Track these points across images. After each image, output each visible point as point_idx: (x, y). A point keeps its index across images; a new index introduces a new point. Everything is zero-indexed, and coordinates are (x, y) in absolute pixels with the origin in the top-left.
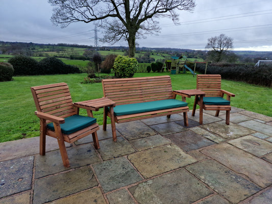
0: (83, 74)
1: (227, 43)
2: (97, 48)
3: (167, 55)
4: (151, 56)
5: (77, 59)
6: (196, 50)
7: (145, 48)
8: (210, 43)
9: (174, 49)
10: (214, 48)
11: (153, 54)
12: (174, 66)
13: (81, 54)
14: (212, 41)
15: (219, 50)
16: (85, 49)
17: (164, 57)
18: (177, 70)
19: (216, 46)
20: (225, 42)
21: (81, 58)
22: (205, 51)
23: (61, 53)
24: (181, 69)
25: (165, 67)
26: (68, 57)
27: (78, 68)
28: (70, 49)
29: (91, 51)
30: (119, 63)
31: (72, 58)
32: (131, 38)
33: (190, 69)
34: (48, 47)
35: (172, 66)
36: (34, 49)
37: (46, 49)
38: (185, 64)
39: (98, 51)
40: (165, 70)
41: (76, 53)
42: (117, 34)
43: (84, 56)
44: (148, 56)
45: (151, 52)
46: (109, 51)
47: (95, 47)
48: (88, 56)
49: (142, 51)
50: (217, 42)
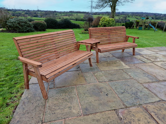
0: (81, 29)
2: (92, 13)
5: (79, 20)
7: (124, 12)
11: (129, 17)
12: (141, 24)
13: (82, 18)
16: (84, 14)
17: (137, 18)
18: (143, 27)
21: (82, 20)
23: (70, 17)
24: (146, 27)
25: (135, 25)
26: (74, 20)
27: (79, 26)
28: (75, 15)
29: (88, 15)
30: (103, 21)
31: (76, 20)
32: (113, 5)
33: (153, 27)
34: (64, 14)
35: (139, 24)
36: (57, 15)
37: (62, 15)
38: (150, 23)
39: (92, 15)
40: (135, 27)
41: (79, 17)
42: (104, 3)
43: (84, 19)
44: (126, 18)
45: (128, 15)
46: (99, 15)
47: (90, 13)
48: (86, 19)
49: (121, 15)
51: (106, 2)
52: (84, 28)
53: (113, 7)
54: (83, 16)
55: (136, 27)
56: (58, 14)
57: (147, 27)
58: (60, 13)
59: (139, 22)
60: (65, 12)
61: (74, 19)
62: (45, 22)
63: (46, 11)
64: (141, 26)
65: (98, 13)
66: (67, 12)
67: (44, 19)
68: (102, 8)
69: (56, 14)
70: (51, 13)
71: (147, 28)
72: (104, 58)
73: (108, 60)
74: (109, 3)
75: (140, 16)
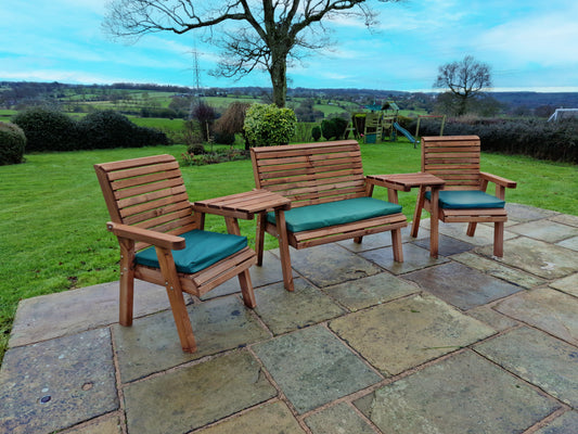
0: (175, 146)
1: (480, 74)
2: (200, 91)
3: (349, 104)
4: (317, 108)
5: (156, 115)
6: (411, 92)
7: (302, 90)
8: (444, 76)
9: (363, 91)
10: (451, 86)
11: (319, 103)
12: (372, 125)
13: (165, 106)
14: (448, 72)
15: (462, 91)
16: (173, 94)
17: (343, 107)
18: (379, 133)
19: (456, 83)
20: (475, 73)
21: (165, 115)
22: (431, 94)
23: (121, 103)
24: (386, 132)
25: (352, 129)
26: (136, 113)
27: (164, 135)
28: (140, 96)
29: (186, 99)
30: (255, 119)
31: (145, 114)
32: (278, 66)
33: (406, 133)
34: (92, 93)
35: (367, 126)
36: (63, 96)
37: (88, 96)
38: (395, 120)
39: (202, 99)
40: (351, 135)
41: (153, 104)
42: (246, 58)
43: (173, 110)
44: (310, 107)
45: (316, 97)
46: (225, 96)
47: (195, 90)
48: (181, 109)
49: (296, 96)
50: (457, 73)
51: (252, 55)
52: (188, 144)
53: (278, 72)
54: (170, 101)
55: (355, 133)
56: (68, 93)
57: (387, 135)
58: (79, 89)
59: (365, 118)
60: (95, 86)
61: (136, 110)
62: (15, 126)
63: (18, 84)
64: (372, 129)
65: (221, 90)
66: (107, 87)
67: (13, 112)
69: (59, 93)
70: (41, 91)
71: (390, 135)
72: (349, 287)
73: (373, 294)
74: (262, 59)
75: (350, 101)
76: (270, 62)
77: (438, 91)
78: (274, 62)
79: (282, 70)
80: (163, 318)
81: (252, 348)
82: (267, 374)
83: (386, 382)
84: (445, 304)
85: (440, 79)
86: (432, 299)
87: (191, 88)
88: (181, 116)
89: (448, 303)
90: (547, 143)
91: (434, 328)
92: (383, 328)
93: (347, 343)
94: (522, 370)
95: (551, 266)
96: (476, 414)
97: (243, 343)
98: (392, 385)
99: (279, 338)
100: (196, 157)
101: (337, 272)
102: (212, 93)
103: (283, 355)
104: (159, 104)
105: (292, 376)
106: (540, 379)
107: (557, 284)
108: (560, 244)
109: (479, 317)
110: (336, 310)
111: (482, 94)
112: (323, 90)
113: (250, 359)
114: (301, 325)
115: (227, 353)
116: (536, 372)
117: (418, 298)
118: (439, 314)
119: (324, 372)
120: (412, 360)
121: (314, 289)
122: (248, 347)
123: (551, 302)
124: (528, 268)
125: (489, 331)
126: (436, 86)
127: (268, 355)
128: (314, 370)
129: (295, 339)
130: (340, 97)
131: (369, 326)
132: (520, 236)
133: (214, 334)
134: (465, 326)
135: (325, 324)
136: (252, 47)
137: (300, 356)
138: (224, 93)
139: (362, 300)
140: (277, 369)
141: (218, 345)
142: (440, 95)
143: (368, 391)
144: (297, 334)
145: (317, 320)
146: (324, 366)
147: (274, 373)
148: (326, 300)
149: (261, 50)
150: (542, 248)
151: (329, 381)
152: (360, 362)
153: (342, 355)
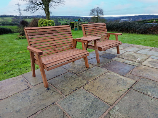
0: (15, 33)
1: (101, 12)
2: (22, 17)
3: (68, 20)
4: (59, 21)
5: (7, 25)
6: (84, 17)
7: (54, 16)
8: (92, 12)
9: (71, 17)
10: (94, 15)
11: (59, 20)
12: (76, 25)
13: (10, 22)
14: (93, 11)
15: (97, 16)
16: (12, 18)
17: (66, 21)
18: (78, 27)
19: (95, 14)
20: (99, 11)
21: (10, 24)
22: (89, 17)
24: (80, 27)
29: (17, 19)
30: (42, 23)
31: (3, 24)
35: (74, 25)
39: (22, 19)
41: (6, 21)
42: (36, 5)
43: (13, 23)
44: (57, 21)
45: (58, 18)
46: (30, 18)
47: (20, 16)
48: (16, 23)
49: (53, 18)
50: (95, 12)
51: (38, 4)
52: (19, 33)
53: (47, 10)
54: (12, 20)
59: (74, 24)
64: (77, 27)
68: (34, 10)
72: (86, 73)
73: (95, 74)
74: (41, 6)
75: (68, 19)
76: (44, 7)
77: (91, 16)
78: (45, 7)
79: (48, 10)
80: (17, 97)
81: (58, 103)
82: (67, 114)
83: (111, 107)
84: (117, 74)
85: (91, 13)
86: (113, 73)
87: (18, 16)
88: (16, 25)
89: (118, 74)
90: (120, 28)
91: (118, 83)
92: (102, 86)
93: (93, 94)
94: (150, 93)
95: (139, 59)
96: (145, 114)
97: (53, 102)
98: (114, 108)
99: (67, 97)
100: (23, 36)
101: (81, 68)
102: (26, 17)
103: (71, 104)
104: (8, 21)
105: (77, 112)
106: (156, 96)
107: (143, 63)
108: (138, 52)
109: (129, 77)
110: (85, 82)
111: (102, 17)
112: (60, 16)
113: (58, 108)
114: (74, 90)
115: (48, 108)
116: (154, 93)
117: (109, 74)
118: (117, 78)
119: (88, 108)
120: (116, 97)
121: (75, 75)
122: (56, 103)
123: (145, 69)
124: (133, 60)
125: (133, 82)
126: (90, 15)
127: (65, 105)
128: (84, 108)
129: (73, 96)
130: (65, 18)
131: (97, 86)
132: (127, 51)
133: (41, 100)
134: (126, 81)
135: (82, 88)
136: (37, 2)
137: (77, 103)
138: (30, 17)
139: (92, 77)
140: (70, 111)
141: (43, 105)
142: (91, 18)
143: (107, 113)
144: (73, 94)
145: (79, 87)
146: (87, 105)
147: (69, 113)
148: (80, 78)
149: (41, 3)
150: (134, 54)
151: (92, 112)
152: (99, 101)
153: (92, 99)
